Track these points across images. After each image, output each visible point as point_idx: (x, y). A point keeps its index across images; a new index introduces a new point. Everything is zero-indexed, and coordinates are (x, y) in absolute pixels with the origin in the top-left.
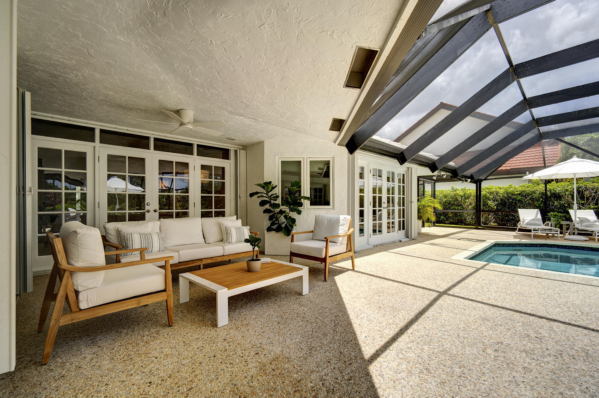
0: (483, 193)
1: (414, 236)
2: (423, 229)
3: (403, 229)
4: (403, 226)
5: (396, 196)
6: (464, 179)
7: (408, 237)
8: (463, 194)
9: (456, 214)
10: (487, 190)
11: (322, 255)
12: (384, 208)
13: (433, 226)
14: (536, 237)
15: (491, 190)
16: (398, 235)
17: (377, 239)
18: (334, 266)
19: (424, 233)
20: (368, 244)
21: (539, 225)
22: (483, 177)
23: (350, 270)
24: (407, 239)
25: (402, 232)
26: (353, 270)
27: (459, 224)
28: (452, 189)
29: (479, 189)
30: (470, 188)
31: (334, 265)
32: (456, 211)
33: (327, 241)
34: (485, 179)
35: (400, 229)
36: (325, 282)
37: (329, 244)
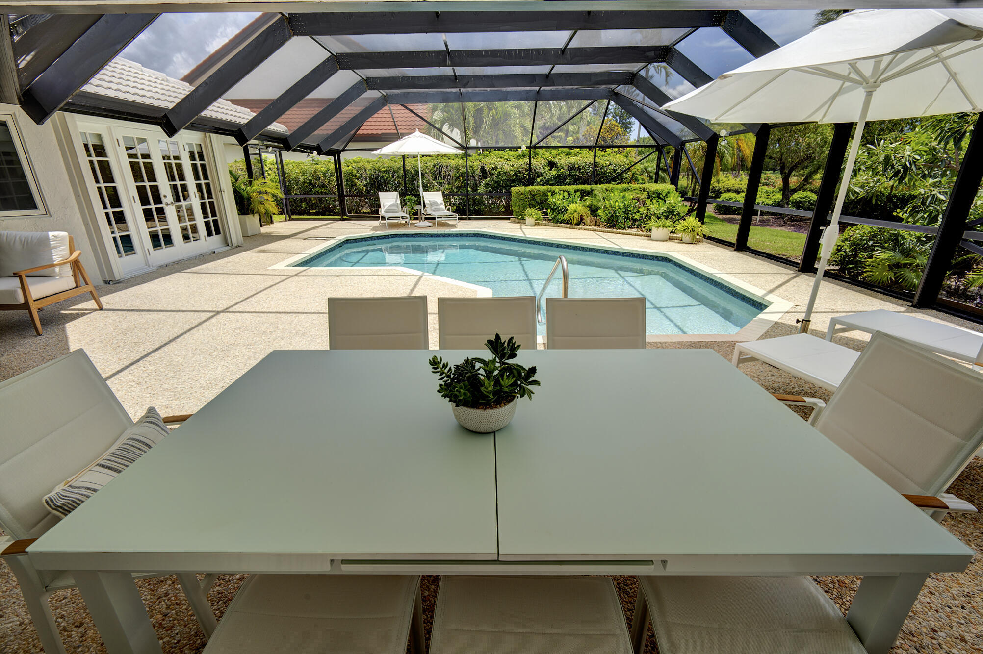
0: (344, 169)
1: (237, 240)
2: (261, 228)
3: (218, 232)
4: (214, 228)
5: (191, 182)
6: (309, 151)
7: (228, 245)
8: (325, 169)
9: (321, 200)
10: (354, 165)
11: (16, 300)
12: (167, 204)
13: (289, 220)
14: (392, 226)
15: (359, 165)
16: (205, 242)
17: (165, 254)
18: (72, 310)
19: (267, 233)
20: (147, 264)
21: (397, 212)
22: (339, 147)
23: (96, 310)
24: (228, 248)
25: (215, 238)
26: (101, 309)
27: (327, 213)
28: (313, 161)
29: (338, 163)
30: (325, 162)
31: (73, 308)
32: (321, 196)
33: (20, 277)
34: (344, 150)
35: (210, 234)
36: (39, 338)
37: (28, 281)
